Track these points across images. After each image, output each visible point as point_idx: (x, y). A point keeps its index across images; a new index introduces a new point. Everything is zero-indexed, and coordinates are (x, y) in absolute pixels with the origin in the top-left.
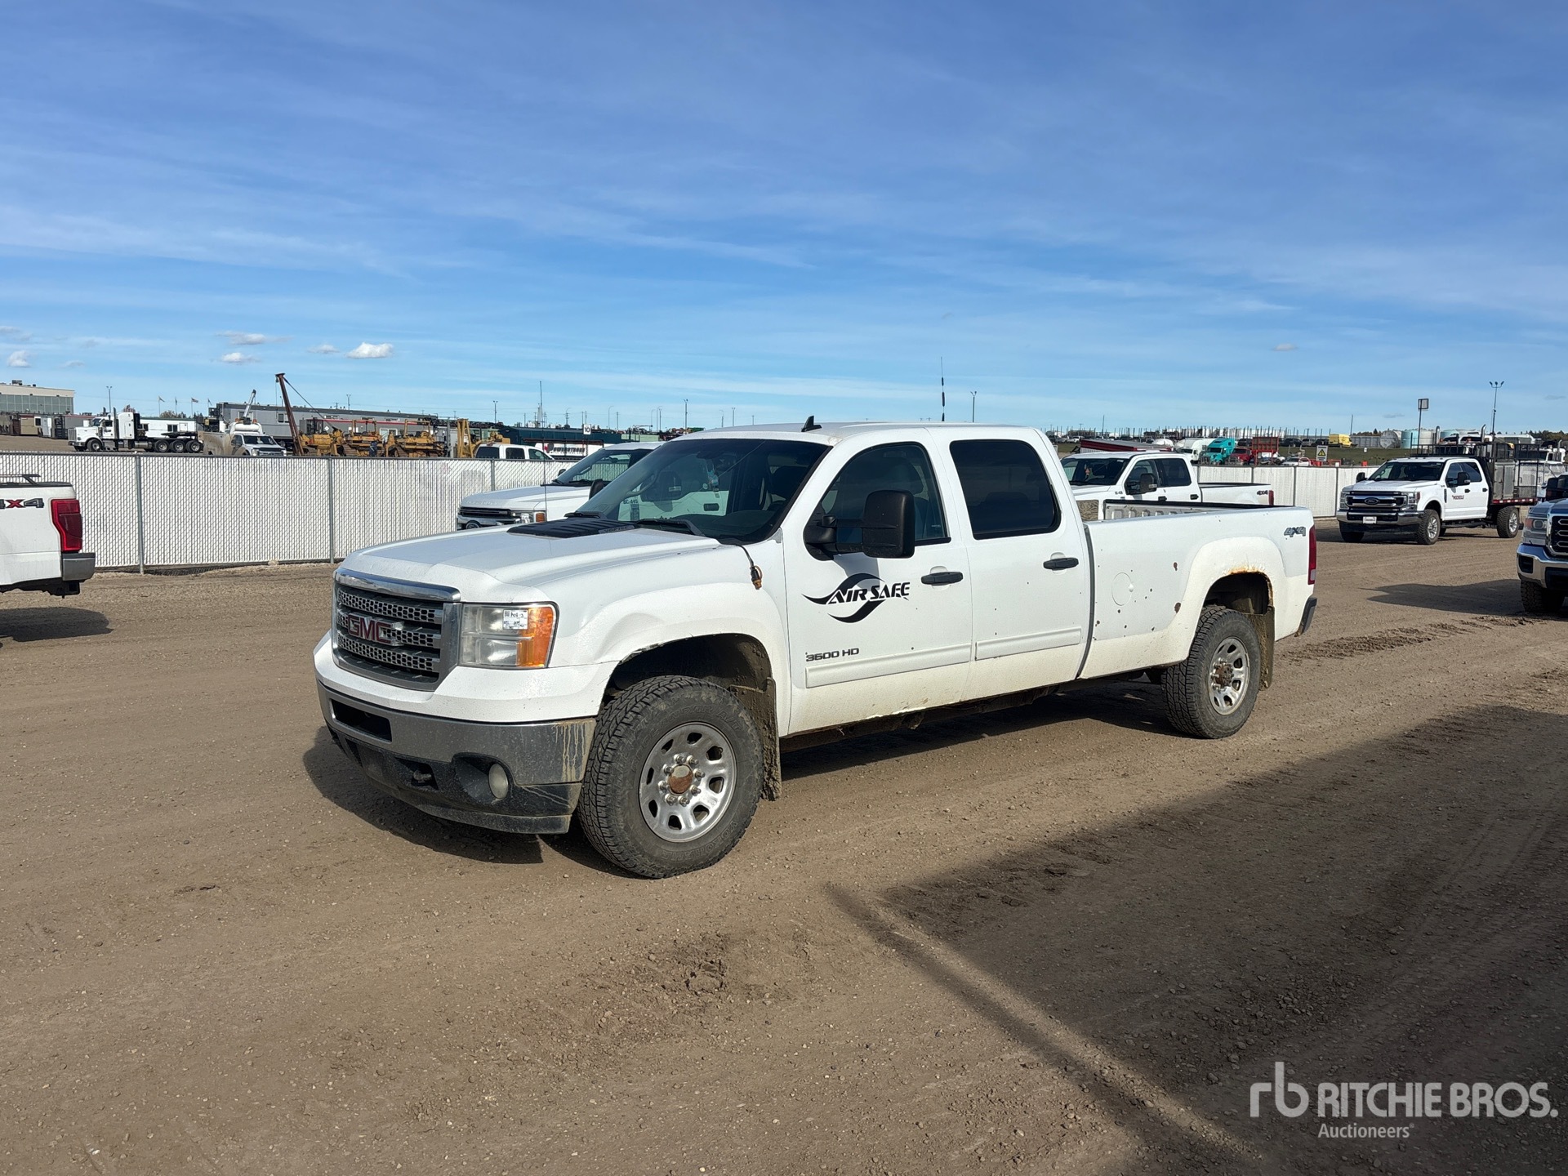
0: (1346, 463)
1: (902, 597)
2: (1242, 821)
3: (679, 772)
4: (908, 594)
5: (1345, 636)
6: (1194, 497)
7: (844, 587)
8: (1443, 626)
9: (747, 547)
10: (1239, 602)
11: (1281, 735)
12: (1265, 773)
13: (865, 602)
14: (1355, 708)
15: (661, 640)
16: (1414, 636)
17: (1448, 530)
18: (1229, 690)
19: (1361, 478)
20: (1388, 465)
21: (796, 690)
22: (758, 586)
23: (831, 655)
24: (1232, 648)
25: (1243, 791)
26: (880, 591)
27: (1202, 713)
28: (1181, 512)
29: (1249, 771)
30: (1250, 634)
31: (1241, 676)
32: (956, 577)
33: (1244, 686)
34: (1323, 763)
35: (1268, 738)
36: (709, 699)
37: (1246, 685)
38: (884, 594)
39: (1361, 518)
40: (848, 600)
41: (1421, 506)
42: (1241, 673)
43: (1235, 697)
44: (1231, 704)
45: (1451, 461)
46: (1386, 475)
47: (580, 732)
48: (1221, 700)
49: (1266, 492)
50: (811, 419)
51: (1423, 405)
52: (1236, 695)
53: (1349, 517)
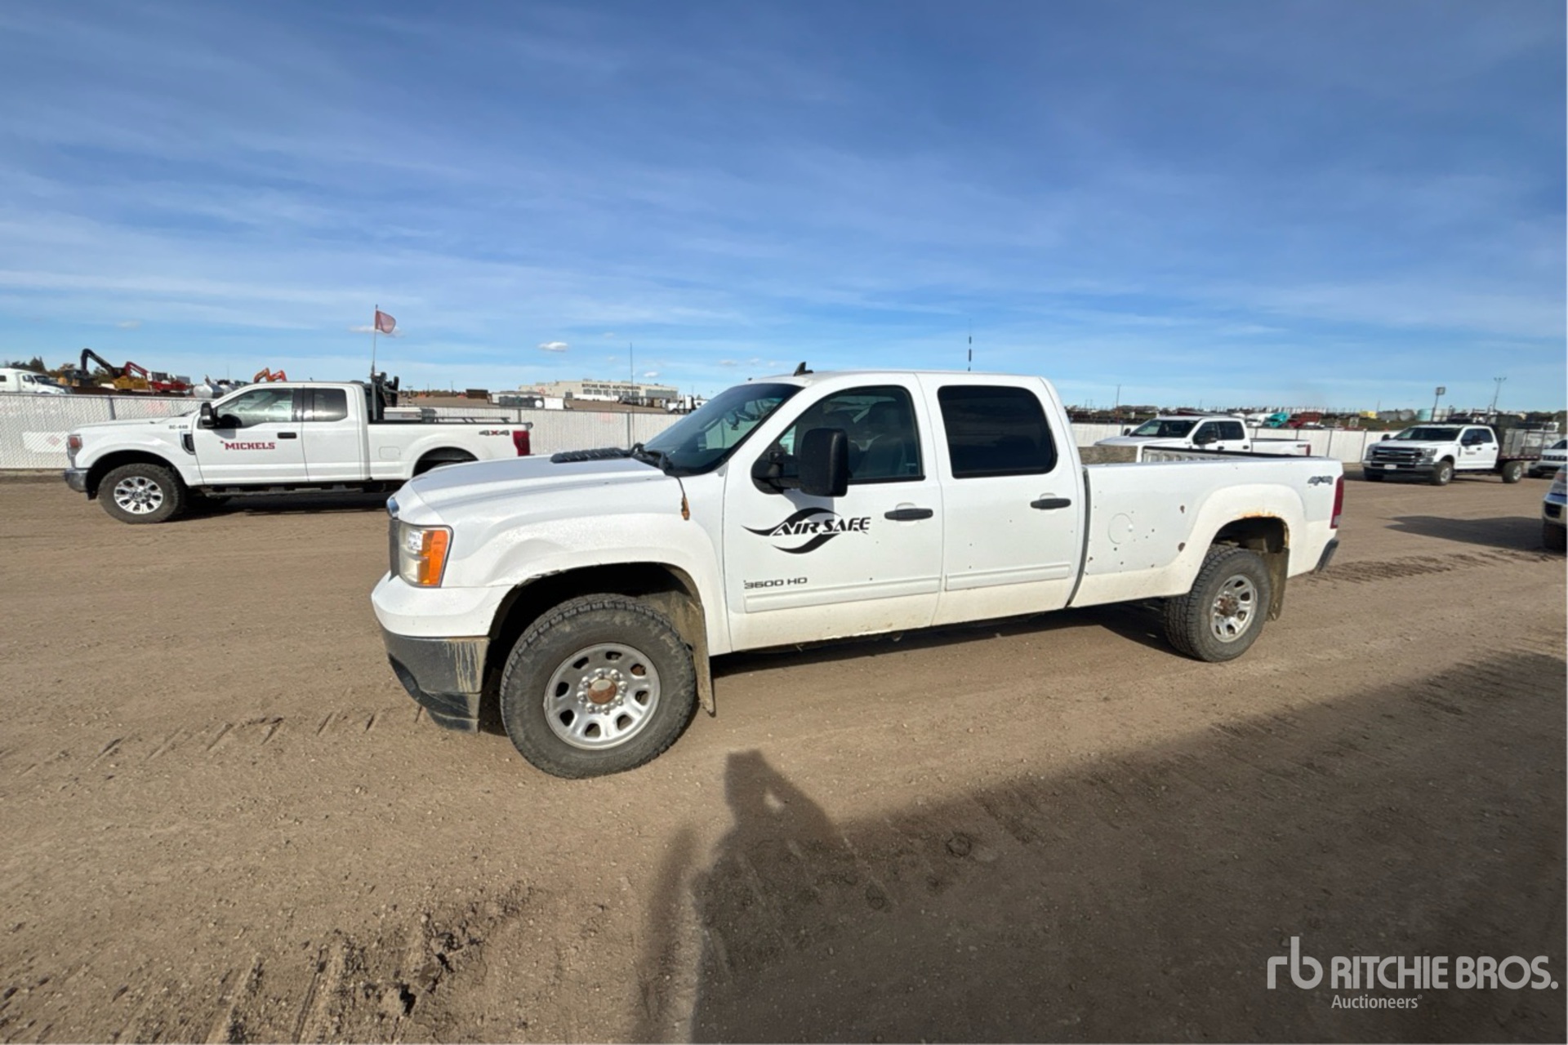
0: (1371, 429)
1: (861, 531)
2: (1214, 791)
3: (598, 685)
4: (867, 529)
5: (1364, 559)
6: (1246, 447)
7: (792, 520)
8: (1462, 557)
9: (684, 480)
10: (1252, 542)
11: (1284, 664)
12: (1257, 716)
13: (815, 535)
14: (1371, 639)
15: (563, 567)
16: (1433, 565)
17: (1458, 476)
18: (1233, 620)
19: (1386, 438)
20: (1410, 429)
21: (732, 615)
22: (687, 518)
23: (774, 583)
24: (1240, 583)
25: (1227, 739)
26: (834, 524)
27: (1201, 641)
28: (1209, 458)
29: (1239, 711)
30: (1260, 572)
31: (1247, 609)
32: (926, 514)
33: (1249, 618)
34: (1330, 710)
35: (1270, 667)
36: (623, 623)
37: (1252, 617)
38: (839, 527)
39: (1383, 465)
40: (797, 532)
41: (1437, 458)
42: (1248, 606)
43: (1238, 626)
44: (1234, 633)
45: (1466, 427)
46: (1409, 435)
47: (471, 649)
48: (1223, 629)
49: (1304, 446)
50: (803, 365)
51: (1440, 391)
52: (1240, 625)
53: (1373, 464)
